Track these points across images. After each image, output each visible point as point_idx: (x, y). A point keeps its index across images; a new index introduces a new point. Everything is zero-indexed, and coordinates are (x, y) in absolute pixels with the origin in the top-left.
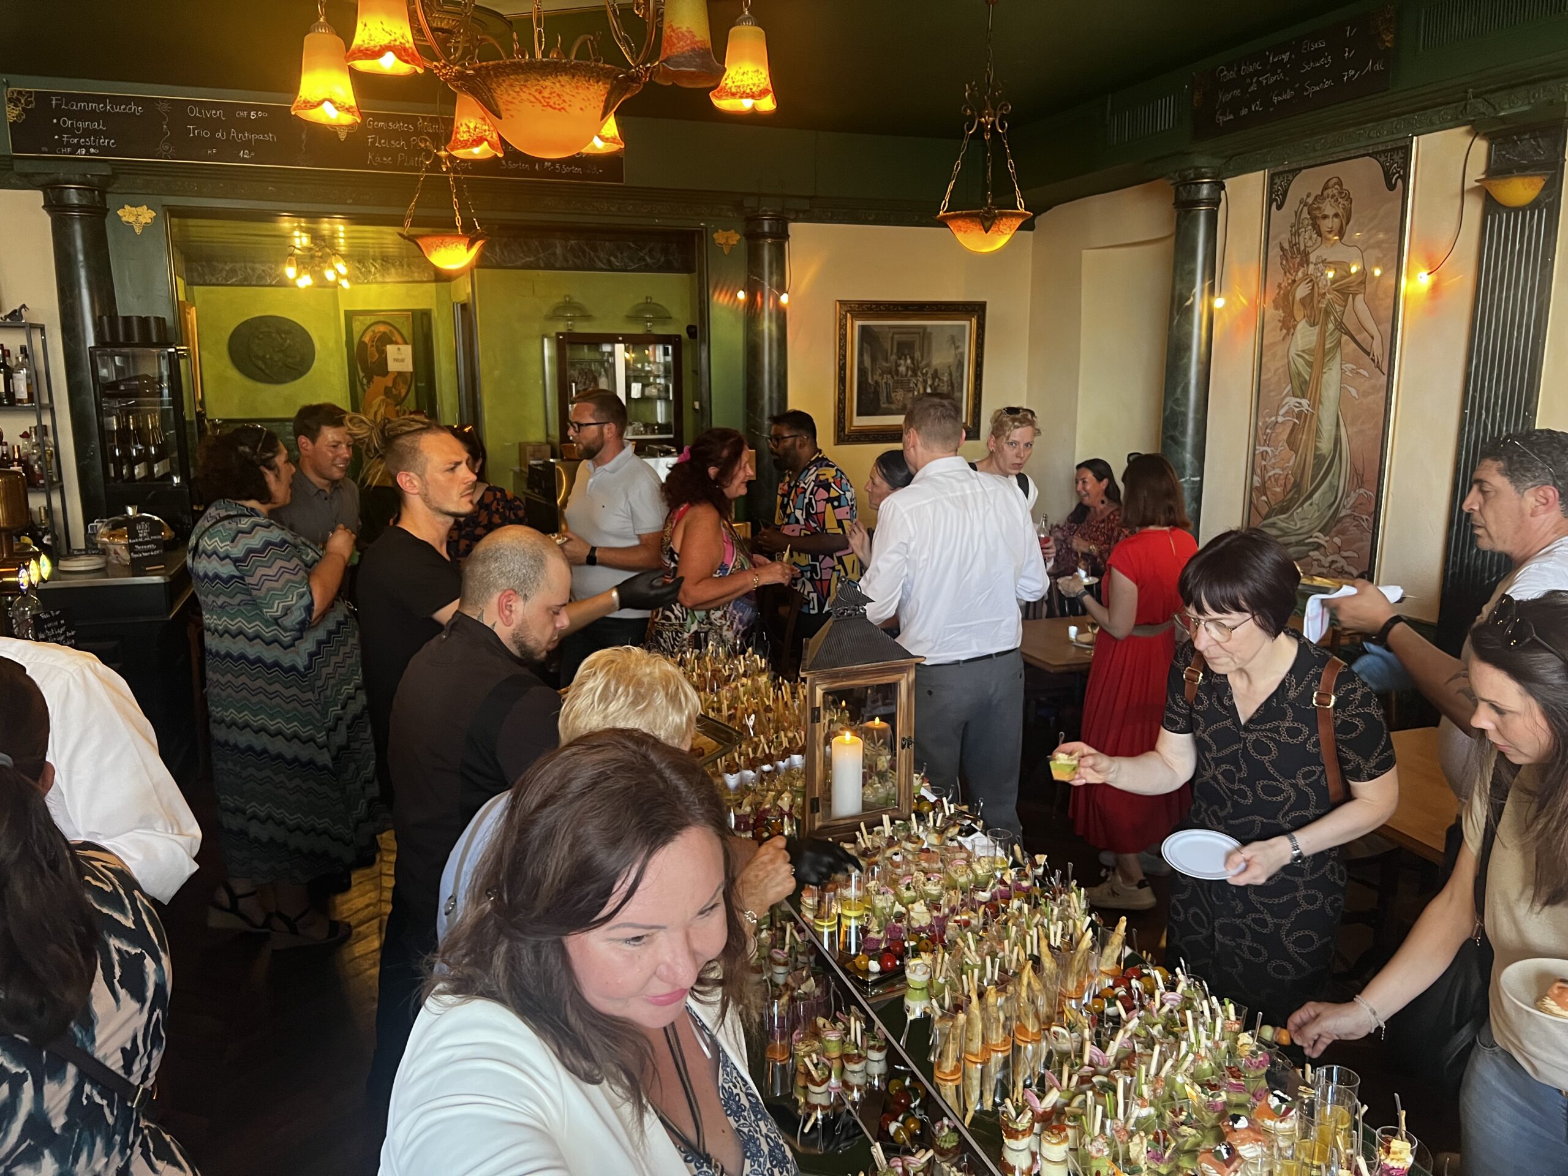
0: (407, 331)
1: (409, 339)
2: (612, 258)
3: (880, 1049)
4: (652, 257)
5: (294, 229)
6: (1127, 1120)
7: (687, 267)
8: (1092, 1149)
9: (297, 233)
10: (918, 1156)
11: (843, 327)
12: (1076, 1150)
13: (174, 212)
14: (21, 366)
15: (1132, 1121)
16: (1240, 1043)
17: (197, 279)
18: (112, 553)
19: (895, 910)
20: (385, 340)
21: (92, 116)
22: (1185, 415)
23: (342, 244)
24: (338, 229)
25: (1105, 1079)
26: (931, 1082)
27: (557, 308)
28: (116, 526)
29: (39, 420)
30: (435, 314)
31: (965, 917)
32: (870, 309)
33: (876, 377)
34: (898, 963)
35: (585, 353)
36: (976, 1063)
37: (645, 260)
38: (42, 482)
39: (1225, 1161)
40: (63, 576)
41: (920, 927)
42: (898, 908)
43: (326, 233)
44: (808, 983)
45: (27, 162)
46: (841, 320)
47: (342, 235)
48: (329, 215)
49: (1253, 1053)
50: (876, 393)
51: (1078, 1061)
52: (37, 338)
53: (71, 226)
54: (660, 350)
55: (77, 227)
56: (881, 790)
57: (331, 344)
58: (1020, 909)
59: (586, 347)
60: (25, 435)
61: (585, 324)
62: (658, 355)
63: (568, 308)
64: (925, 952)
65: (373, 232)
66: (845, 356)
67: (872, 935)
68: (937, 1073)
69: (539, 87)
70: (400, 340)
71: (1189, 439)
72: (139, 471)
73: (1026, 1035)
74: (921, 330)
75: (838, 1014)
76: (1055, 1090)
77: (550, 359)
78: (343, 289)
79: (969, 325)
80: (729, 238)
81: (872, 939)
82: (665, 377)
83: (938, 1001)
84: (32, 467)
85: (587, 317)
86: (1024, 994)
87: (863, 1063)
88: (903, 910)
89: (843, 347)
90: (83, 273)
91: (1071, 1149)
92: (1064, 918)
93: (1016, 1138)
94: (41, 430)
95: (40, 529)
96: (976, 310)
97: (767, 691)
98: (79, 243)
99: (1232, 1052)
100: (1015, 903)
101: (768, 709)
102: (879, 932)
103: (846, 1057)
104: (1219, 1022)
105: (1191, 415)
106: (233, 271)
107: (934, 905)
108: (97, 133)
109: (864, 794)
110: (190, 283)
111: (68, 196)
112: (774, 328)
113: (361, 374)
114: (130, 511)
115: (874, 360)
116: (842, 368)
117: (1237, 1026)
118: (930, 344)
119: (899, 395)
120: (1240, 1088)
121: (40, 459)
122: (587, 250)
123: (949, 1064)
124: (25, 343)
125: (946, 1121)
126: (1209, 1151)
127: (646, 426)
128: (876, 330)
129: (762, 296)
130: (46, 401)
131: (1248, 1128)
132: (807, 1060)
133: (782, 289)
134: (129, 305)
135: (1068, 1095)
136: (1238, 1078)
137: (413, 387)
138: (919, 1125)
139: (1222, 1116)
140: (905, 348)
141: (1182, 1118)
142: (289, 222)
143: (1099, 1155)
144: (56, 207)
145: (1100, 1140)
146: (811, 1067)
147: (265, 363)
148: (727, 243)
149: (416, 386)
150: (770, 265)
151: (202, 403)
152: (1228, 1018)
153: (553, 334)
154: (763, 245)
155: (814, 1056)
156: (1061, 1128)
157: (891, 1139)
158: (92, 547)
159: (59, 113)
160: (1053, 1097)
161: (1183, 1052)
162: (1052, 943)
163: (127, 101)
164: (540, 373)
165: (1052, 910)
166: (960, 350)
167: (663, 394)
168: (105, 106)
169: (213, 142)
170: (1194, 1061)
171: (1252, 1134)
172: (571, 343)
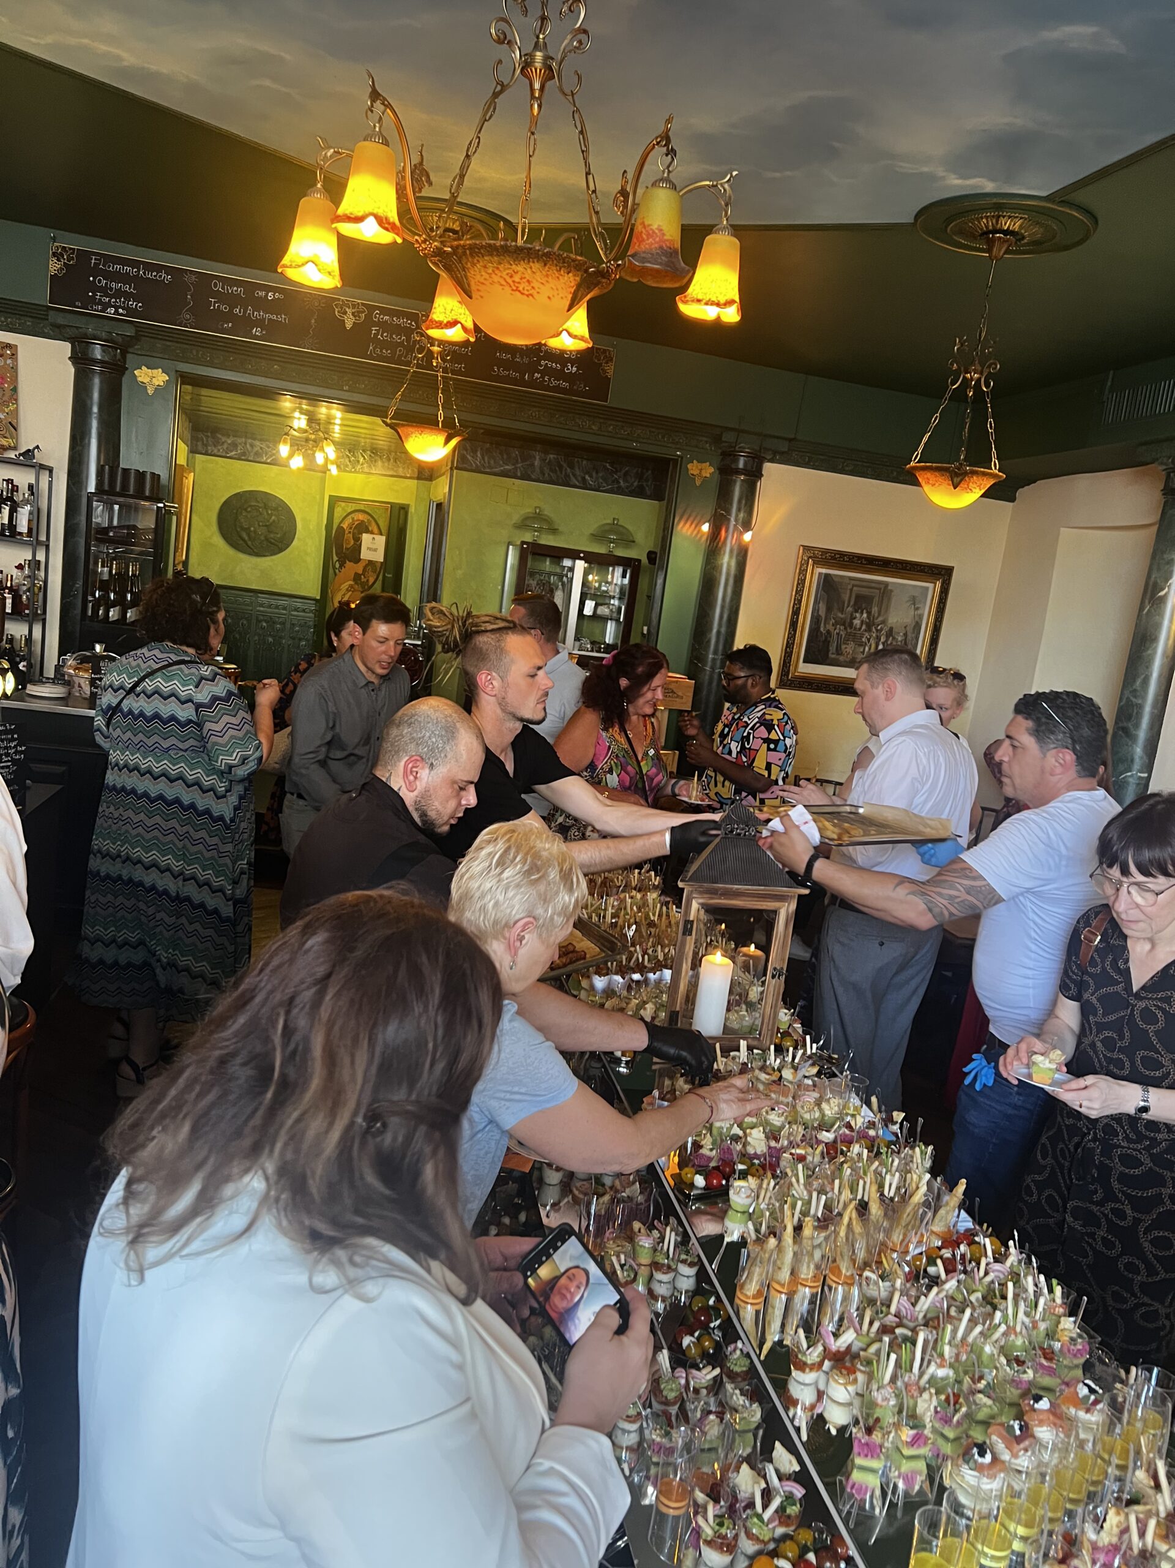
0: (384, 524)
1: (384, 530)
2: (587, 477)
3: (691, 1265)
4: (625, 481)
5: (294, 410)
6: (921, 1374)
7: (658, 495)
8: (878, 1396)
9: (297, 414)
10: (704, 1371)
11: (803, 572)
12: (862, 1396)
13: (185, 379)
14: (26, 502)
15: (926, 1377)
16: (1061, 1326)
17: (200, 448)
18: (76, 686)
19: (732, 1132)
20: (362, 528)
21: (125, 278)
22: (1141, 707)
23: (337, 431)
24: (335, 414)
25: (909, 1333)
26: (732, 1302)
27: (527, 518)
28: (83, 660)
29: (34, 555)
30: (412, 510)
31: (802, 1152)
32: (833, 558)
33: (830, 627)
34: (724, 1182)
35: (547, 565)
36: (781, 1293)
37: (618, 482)
38: (27, 612)
39: (1016, 1437)
40: (27, 699)
41: (755, 1153)
42: (736, 1130)
43: (322, 417)
44: (633, 1187)
45: (61, 314)
46: (802, 565)
47: (338, 421)
48: (329, 399)
49: (1072, 1339)
50: (827, 643)
51: (884, 1309)
52: (45, 478)
53: (91, 380)
54: (619, 571)
55: (97, 381)
56: (744, 1018)
57: (312, 526)
58: (860, 1155)
59: (548, 560)
60: (20, 567)
61: (551, 537)
62: (617, 578)
63: (537, 519)
64: (753, 1176)
65: (367, 422)
66: (800, 601)
67: (704, 1151)
68: (738, 1293)
69: (510, 271)
70: (376, 530)
71: (1142, 734)
72: (113, 614)
73: (839, 1277)
74: (882, 587)
75: (656, 1222)
76: (852, 1331)
77: (512, 566)
78: (331, 475)
79: (933, 588)
80: (702, 470)
81: (703, 1155)
82: (620, 599)
83: (754, 1225)
84: (21, 596)
85: (554, 531)
86: (842, 1234)
87: (672, 1275)
88: (741, 1133)
89: (799, 592)
90: (94, 424)
91: (857, 1394)
92: (905, 1171)
93: (803, 1371)
94: (35, 564)
95: (18, 656)
96: (942, 574)
97: (654, 907)
98: (96, 396)
99: (1051, 1335)
100: (856, 1148)
101: (651, 924)
102: (711, 1150)
103: (655, 1266)
104: (1042, 1301)
105: (1148, 709)
106: (234, 445)
107: (773, 1135)
108: (128, 296)
109: (726, 1019)
110: (193, 451)
111: (93, 350)
112: (733, 563)
113: (335, 558)
114: (98, 648)
115: (829, 609)
116: (796, 612)
117: (1061, 1310)
118: (889, 599)
119: (849, 648)
120: (1051, 1372)
121: (28, 590)
122: (565, 465)
123: (752, 1288)
124: (33, 482)
125: (740, 1344)
126: (1002, 1425)
127: (593, 643)
128: (836, 579)
129: (727, 531)
130: (43, 538)
131: (1049, 1411)
132: (614, 1259)
133: (747, 526)
134: (131, 459)
135: (866, 1340)
136: (1050, 1359)
137: (381, 577)
138: (713, 1345)
139: (1024, 1395)
140: (862, 602)
141: (982, 1385)
142: (291, 402)
143: (884, 1403)
144: (80, 359)
145: (889, 1388)
146: (618, 1267)
147: (249, 535)
148: (700, 475)
149: (384, 575)
150: (740, 501)
151: (185, 564)
152: (1054, 1301)
153: (519, 543)
154: (735, 482)
155: (622, 1257)
156: (852, 1371)
157: (683, 1352)
158: (60, 677)
159: (96, 271)
160: (848, 1337)
161: (997, 1321)
162: (886, 1193)
163: (159, 268)
164: (500, 579)
165: (893, 1161)
166: (919, 612)
167: (615, 615)
168: (139, 271)
169: (230, 317)
170: (1005, 1334)
171: (1051, 1417)
172: (534, 554)
